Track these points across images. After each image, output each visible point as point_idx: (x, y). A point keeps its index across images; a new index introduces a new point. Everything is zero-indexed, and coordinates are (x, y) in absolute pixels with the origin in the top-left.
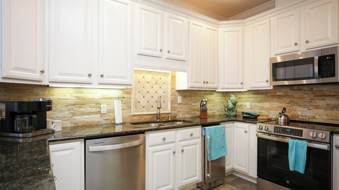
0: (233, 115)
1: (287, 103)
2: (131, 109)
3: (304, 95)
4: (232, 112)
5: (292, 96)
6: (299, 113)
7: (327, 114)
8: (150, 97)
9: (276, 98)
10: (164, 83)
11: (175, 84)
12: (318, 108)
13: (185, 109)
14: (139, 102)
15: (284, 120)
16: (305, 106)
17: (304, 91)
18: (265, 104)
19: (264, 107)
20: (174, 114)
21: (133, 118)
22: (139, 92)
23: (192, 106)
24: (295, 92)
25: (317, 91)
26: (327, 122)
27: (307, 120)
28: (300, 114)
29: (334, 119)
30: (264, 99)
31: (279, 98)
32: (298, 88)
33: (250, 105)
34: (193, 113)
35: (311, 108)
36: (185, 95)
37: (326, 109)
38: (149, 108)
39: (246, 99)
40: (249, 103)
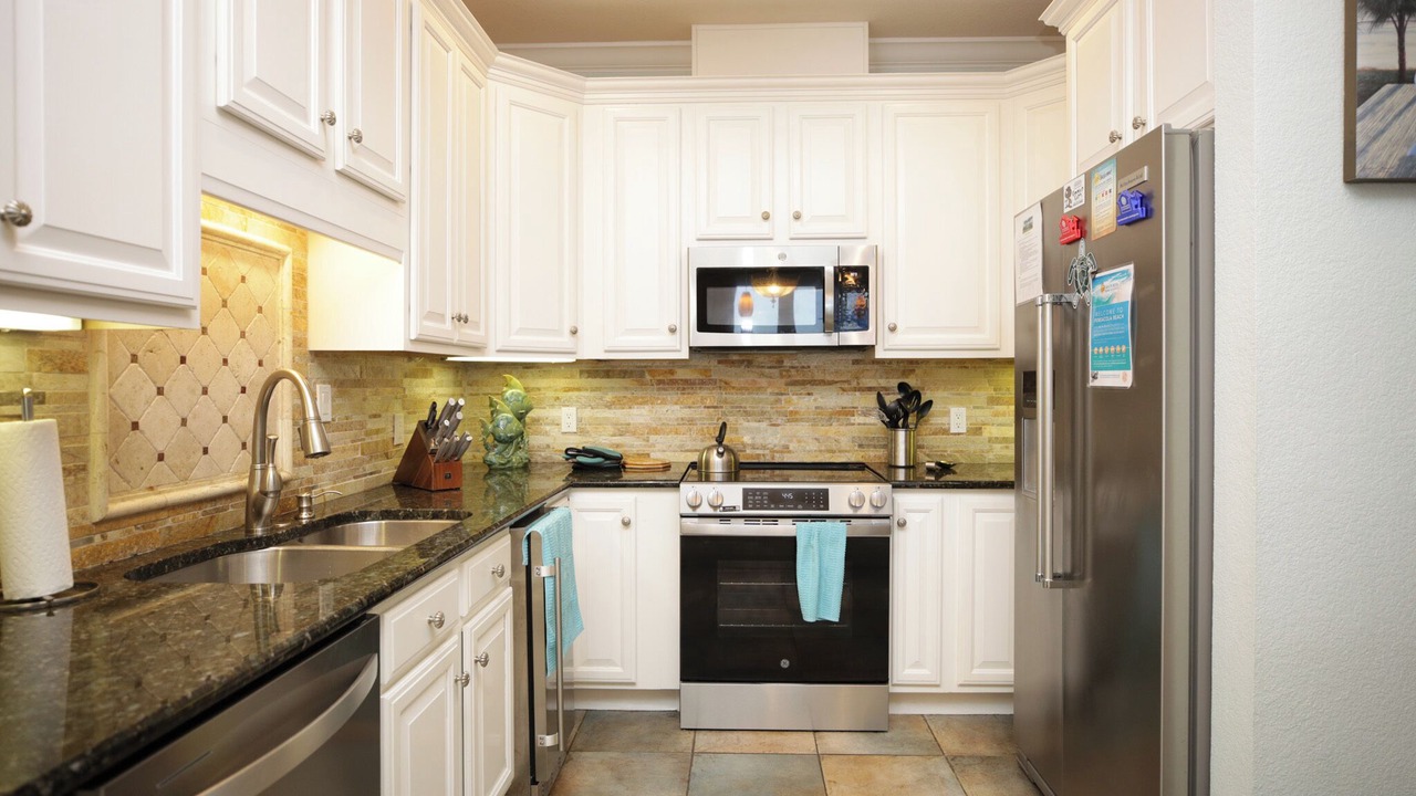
0: (521, 465)
1: (708, 407)
2: (84, 479)
3: (759, 380)
4: (515, 451)
5: (726, 383)
6: (747, 439)
7: (817, 436)
8: (193, 391)
9: (673, 389)
10: (260, 310)
11: (306, 318)
12: (797, 420)
13: (344, 450)
14: (135, 426)
15: (728, 465)
16: (761, 416)
17: (758, 367)
18: (635, 411)
19: (629, 424)
20: (301, 484)
21: (97, 539)
22: (134, 358)
23: (368, 434)
24: (733, 370)
25: (793, 367)
26: (817, 460)
27: (768, 459)
28: (750, 442)
29: (834, 448)
30: (629, 396)
31: (684, 389)
32: (744, 358)
33: (575, 418)
34: (369, 468)
35: (779, 422)
36: (341, 377)
37: (814, 423)
38: (188, 458)
39: (560, 394)
40: (572, 410)
